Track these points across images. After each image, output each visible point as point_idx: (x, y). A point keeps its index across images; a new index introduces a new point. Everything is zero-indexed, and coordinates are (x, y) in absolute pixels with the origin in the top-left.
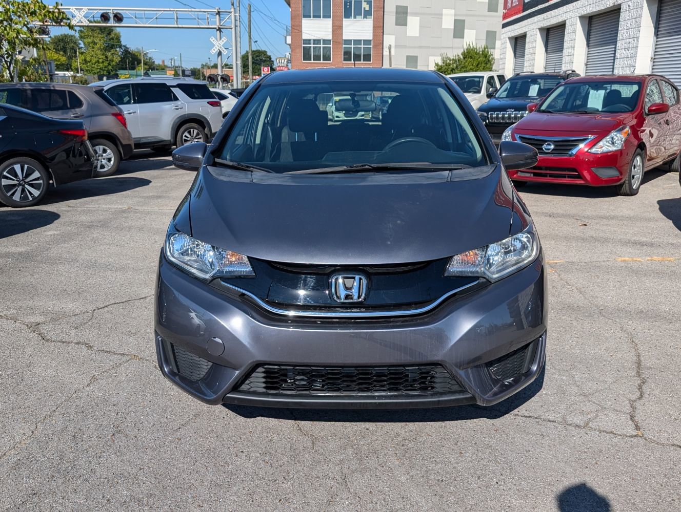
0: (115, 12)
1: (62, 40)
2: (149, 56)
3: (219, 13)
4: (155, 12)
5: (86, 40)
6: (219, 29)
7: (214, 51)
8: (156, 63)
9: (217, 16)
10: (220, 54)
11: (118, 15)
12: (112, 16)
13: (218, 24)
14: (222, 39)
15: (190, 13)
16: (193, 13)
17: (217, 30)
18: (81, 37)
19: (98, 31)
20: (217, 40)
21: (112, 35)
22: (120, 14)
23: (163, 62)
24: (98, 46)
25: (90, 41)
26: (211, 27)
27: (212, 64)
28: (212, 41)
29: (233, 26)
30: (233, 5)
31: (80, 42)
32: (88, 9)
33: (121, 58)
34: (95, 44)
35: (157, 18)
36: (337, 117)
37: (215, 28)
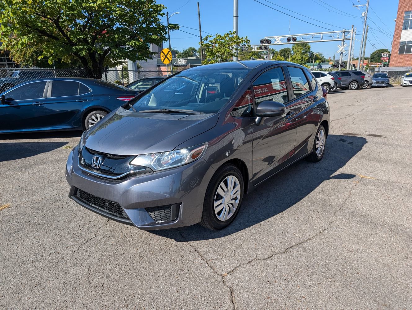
0: (293, 37)
1: (284, 50)
2: (323, 55)
3: (344, 32)
4: (312, 35)
5: (294, 50)
6: (343, 41)
7: (339, 52)
8: (327, 59)
9: (343, 34)
10: (342, 53)
11: (295, 38)
12: (292, 39)
13: (343, 38)
14: (344, 45)
15: (329, 34)
16: (331, 33)
17: (342, 41)
18: (293, 49)
19: (300, 46)
20: (341, 46)
21: (307, 47)
22: (295, 37)
23: (330, 58)
24: (299, 52)
25: (296, 50)
26: (339, 39)
27: (356, 58)
28: (338, 47)
29: (351, 38)
30: (353, 27)
31: (292, 51)
32: (282, 37)
33: (309, 57)
34: (298, 51)
35: (312, 38)
36: (405, 84)
37: (341, 40)
